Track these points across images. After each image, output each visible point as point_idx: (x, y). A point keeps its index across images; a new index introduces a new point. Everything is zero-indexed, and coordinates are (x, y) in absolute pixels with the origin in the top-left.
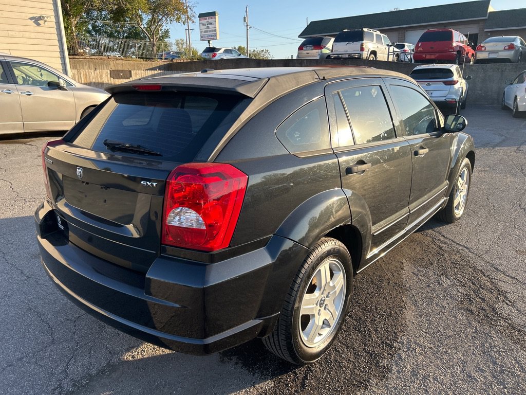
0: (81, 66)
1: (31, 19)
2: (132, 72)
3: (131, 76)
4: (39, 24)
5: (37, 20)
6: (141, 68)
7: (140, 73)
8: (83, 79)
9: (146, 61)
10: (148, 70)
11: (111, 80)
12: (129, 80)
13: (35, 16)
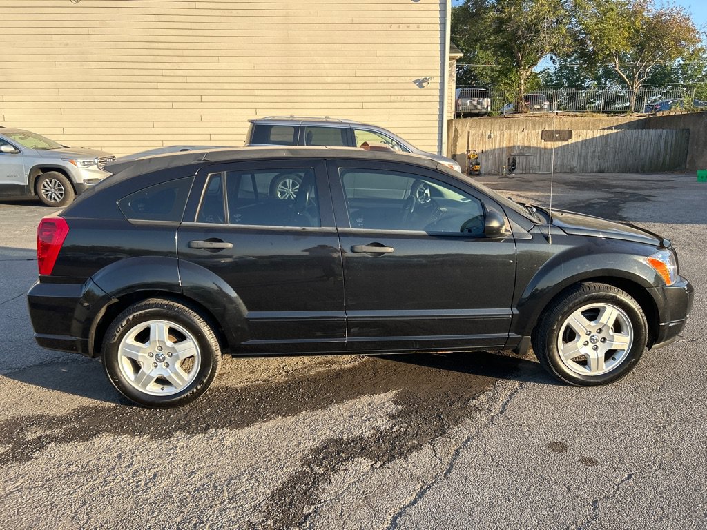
0: (516, 127)
1: (415, 82)
2: (573, 132)
3: (570, 138)
4: (421, 87)
5: (420, 83)
6: (599, 127)
7: (585, 133)
8: (505, 142)
9: (612, 116)
10: (604, 129)
11: (541, 142)
12: (566, 143)
13: (420, 78)
